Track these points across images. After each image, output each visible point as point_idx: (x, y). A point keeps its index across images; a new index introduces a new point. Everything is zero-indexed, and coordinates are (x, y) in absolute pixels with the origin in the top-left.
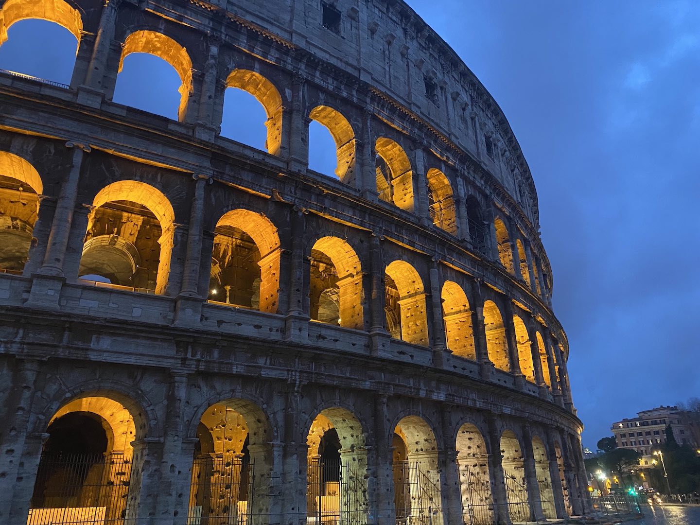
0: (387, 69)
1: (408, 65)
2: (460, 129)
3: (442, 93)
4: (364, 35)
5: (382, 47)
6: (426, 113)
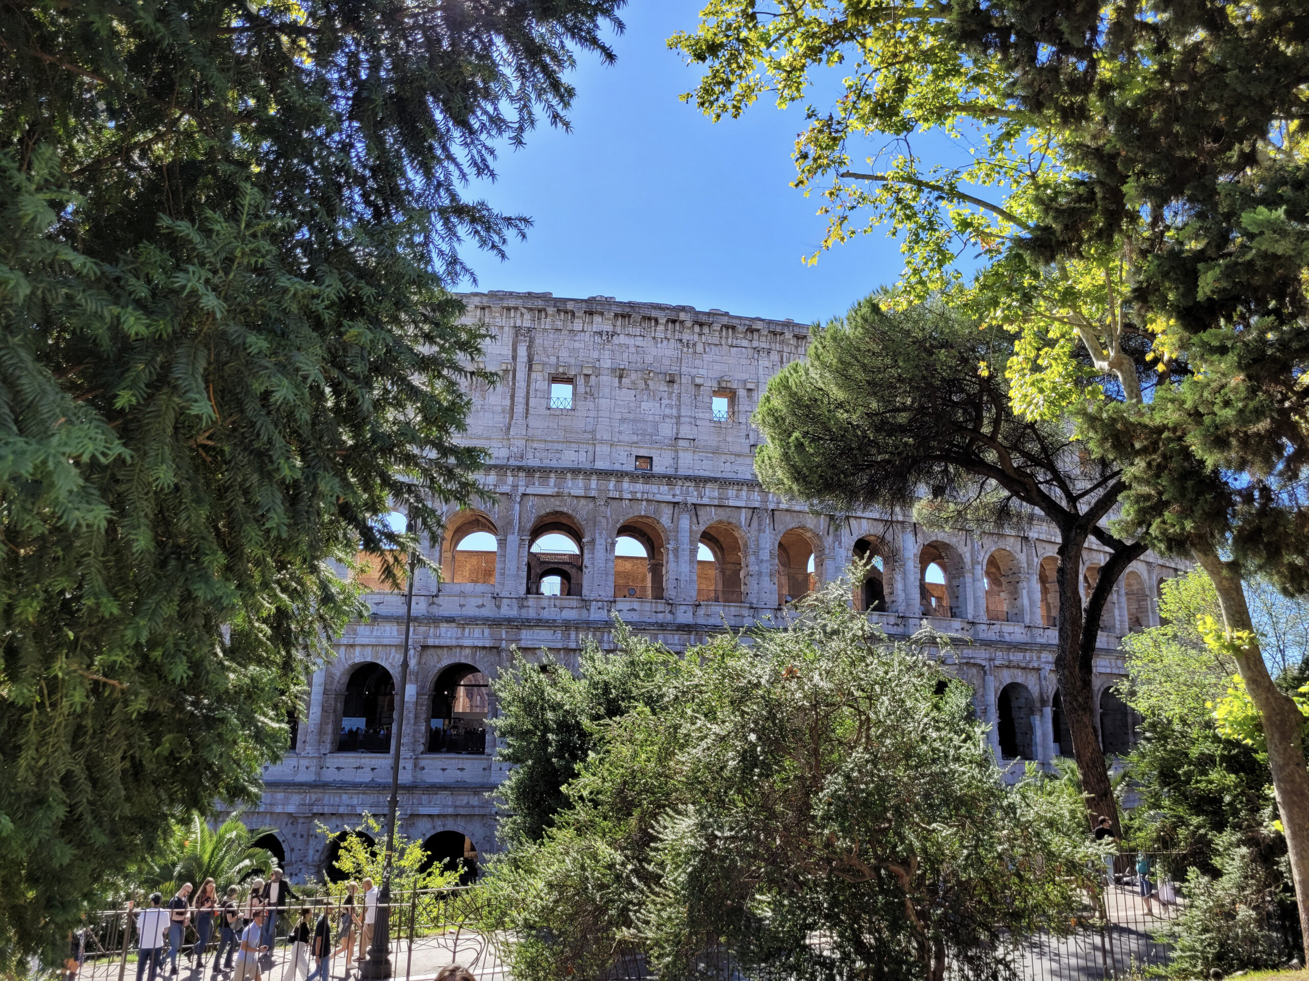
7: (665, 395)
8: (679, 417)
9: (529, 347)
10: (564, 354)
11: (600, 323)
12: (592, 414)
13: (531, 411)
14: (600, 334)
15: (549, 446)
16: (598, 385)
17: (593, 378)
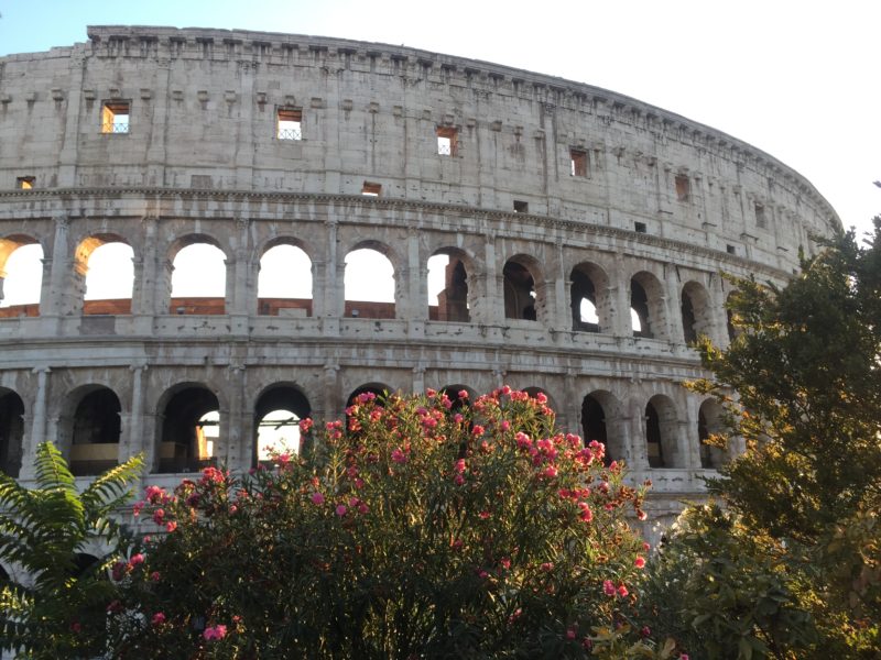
0: (369, 148)
1: (405, 127)
2: (505, 168)
3: (471, 133)
4: (333, 122)
5: (362, 125)
6: (435, 177)
7: (648, 175)
8: (658, 194)
9: (554, 122)
10: (578, 131)
11: (601, 109)
12: (604, 184)
13: (560, 176)
14: (603, 118)
15: (576, 206)
16: (605, 161)
17: (600, 154)
